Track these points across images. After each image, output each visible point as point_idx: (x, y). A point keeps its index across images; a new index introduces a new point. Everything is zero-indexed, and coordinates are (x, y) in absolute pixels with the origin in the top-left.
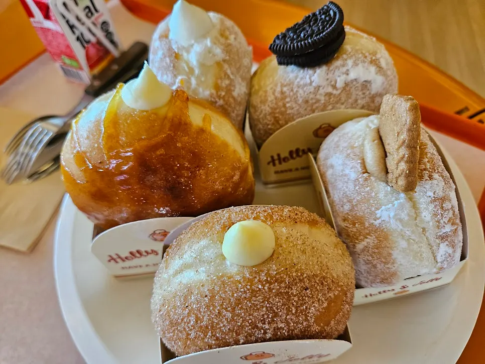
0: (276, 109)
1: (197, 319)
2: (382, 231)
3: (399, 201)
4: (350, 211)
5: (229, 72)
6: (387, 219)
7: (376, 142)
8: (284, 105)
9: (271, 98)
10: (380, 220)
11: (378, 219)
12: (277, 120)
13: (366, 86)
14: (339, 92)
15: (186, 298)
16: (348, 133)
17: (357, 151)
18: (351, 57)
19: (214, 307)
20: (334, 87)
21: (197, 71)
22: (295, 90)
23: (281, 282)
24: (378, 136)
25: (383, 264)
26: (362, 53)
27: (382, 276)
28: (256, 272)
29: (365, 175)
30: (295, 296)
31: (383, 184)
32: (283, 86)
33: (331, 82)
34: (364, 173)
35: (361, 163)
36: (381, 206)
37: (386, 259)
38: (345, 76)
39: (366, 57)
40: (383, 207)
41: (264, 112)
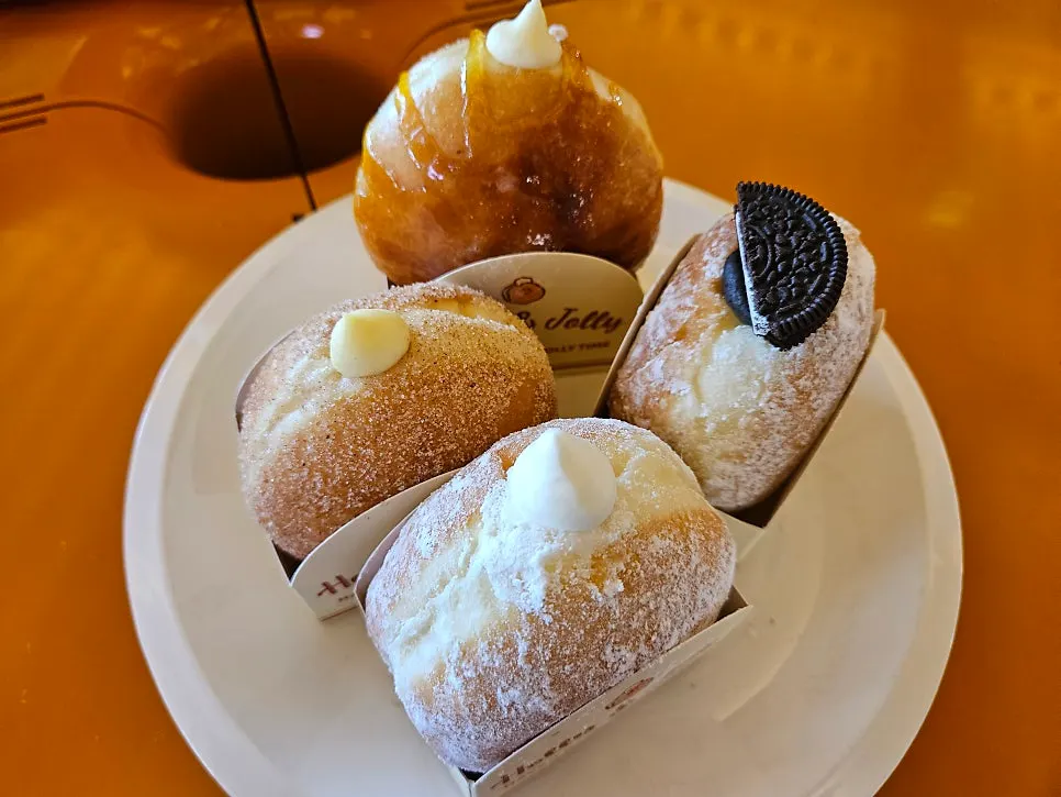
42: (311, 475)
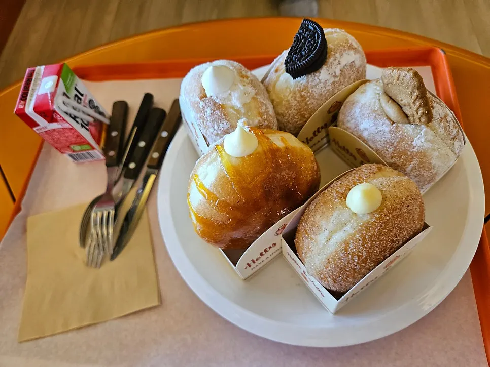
0: (300, 109)
1: (359, 257)
2: (421, 152)
3: (423, 131)
4: (394, 150)
5: (262, 100)
6: (421, 145)
7: (390, 101)
8: (306, 104)
9: (294, 103)
10: (417, 148)
11: (415, 147)
12: (303, 116)
13: (352, 65)
14: (339, 78)
15: (346, 250)
16: (365, 104)
17: (379, 112)
18: (336, 53)
19: (367, 243)
20: (335, 77)
21: (243, 111)
22: (311, 91)
23: (396, 209)
24: (389, 98)
25: (427, 172)
26: (341, 45)
27: (428, 179)
28: (380, 212)
29: (394, 125)
30: (405, 213)
31: (408, 126)
32: (300, 91)
33: (332, 74)
34: (392, 124)
35: (387, 119)
36: (414, 138)
37: (428, 168)
38: (339, 66)
39: (344, 47)
40: (416, 139)
41: (291, 115)
42: (353, 257)
